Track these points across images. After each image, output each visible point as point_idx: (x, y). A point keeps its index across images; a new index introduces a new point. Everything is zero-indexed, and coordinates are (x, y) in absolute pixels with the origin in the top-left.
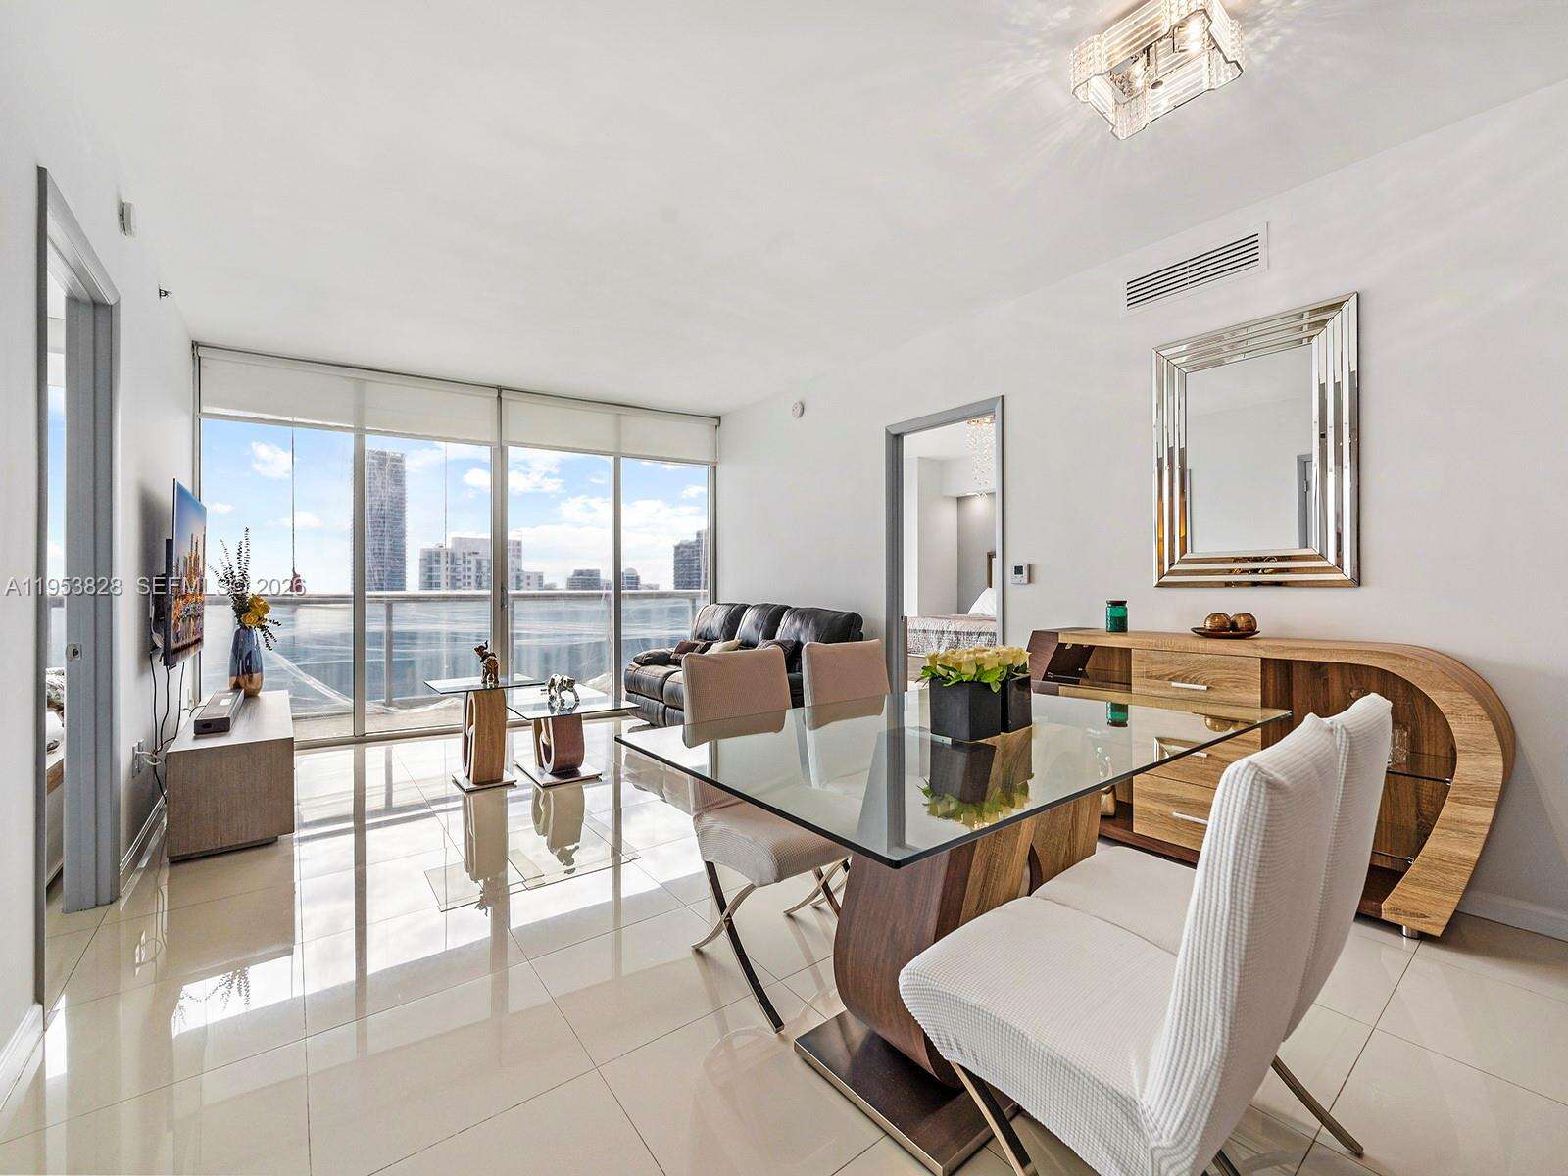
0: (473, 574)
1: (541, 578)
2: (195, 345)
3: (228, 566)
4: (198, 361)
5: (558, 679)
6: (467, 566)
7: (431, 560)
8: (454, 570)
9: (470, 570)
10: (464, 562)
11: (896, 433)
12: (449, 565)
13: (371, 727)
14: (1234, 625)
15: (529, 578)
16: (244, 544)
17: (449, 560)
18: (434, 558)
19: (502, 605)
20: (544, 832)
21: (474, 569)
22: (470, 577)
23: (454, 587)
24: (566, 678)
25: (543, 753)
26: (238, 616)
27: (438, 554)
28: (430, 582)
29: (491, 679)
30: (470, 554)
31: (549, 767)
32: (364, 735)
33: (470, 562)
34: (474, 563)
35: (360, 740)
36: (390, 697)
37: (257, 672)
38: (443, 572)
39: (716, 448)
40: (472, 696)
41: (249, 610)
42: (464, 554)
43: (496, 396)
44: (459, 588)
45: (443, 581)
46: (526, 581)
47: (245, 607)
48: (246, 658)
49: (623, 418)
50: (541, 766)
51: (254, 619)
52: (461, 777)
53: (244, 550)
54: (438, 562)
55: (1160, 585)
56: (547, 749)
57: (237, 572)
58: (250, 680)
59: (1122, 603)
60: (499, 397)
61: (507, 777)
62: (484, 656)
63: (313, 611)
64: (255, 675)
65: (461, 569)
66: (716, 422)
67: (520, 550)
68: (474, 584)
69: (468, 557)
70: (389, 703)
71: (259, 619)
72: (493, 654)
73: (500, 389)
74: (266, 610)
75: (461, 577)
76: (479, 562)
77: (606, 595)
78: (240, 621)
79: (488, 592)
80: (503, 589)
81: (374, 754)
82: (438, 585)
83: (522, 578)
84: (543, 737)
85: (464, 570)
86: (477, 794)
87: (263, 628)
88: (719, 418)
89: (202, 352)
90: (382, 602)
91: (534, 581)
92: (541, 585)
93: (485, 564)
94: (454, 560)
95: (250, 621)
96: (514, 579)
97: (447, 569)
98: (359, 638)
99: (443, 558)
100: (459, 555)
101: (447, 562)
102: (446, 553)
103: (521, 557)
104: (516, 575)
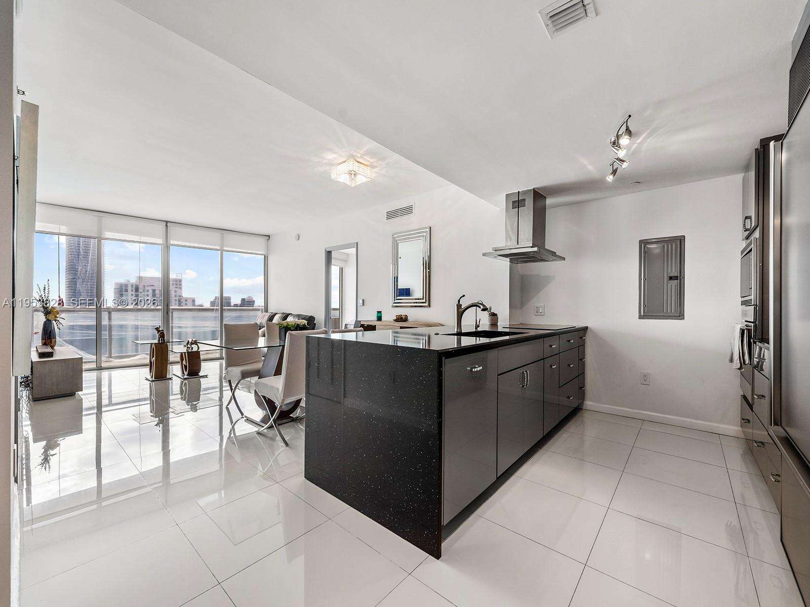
1: (194, 301)
3: (40, 295)
5: (190, 341)
6: (146, 293)
7: (121, 290)
8: (137, 295)
10: (144, 291)
11: (330, 250)
12: (133, 293)
13: (103, 365)
14: (402, 318)
15: (186, 300)
16: (47, 286)
17: (134, 288)
18: (124, 288)
19: (167, 313)
20: (185, 400)
21: (151, 295)
24: (194, 340)
25: (184, 368)
26: (45, 316)
27: (126, 285)
29: (162, 340)
30: (148, 286)
31: (186, 373)
32: (100, 367)
33: (148, 291)
34: (150, 293)
39: (268, 249)
40: (153, 346)
41: (49, 313)
42: (144, 286)
43: (165, 224)
46: (184, 302)
47: (47, 312)
48: (49, 331)
49: (224, 235)
50: (183, 373)
51: (53, 317)
52: (149, 377)
53: (47, 288)
54: (126, 291)
55: (393, 307)
56: (186, 367)
57: (44, 297)
58: (51, 342)
59: (381, 312)
60: (167, 225)
61: (168, 377)
62: (159, 331)
64: (53, 340)
65: (142, 295)
66: (268, 238)
67: (180, 285)
69: (147, 288)
71: (55, 317)
72: (163, 330)
73: (167, 222)
74: (58, 313)
76: (154, 291)
77: (216, 309)
78: (46, 318)
79: (161, 307)
80: (167, 305)
81: (105, 374)
83: (182, 301)
84: (184, 362)
86: (155, 382)
87: (56, 320)
88: (269, 236)
91: (190, 302)
92: (194, 305)
93: (157, 292)
94: (137, 290)
95: (51, 317)
96: (176, 300)
97: (132, 295)
98: (98, 327)
99: (130, 289)
100: (141, 287)
101: (132, 291)
102: (132, 286)
103: (181, 288)
104: (177, 298)
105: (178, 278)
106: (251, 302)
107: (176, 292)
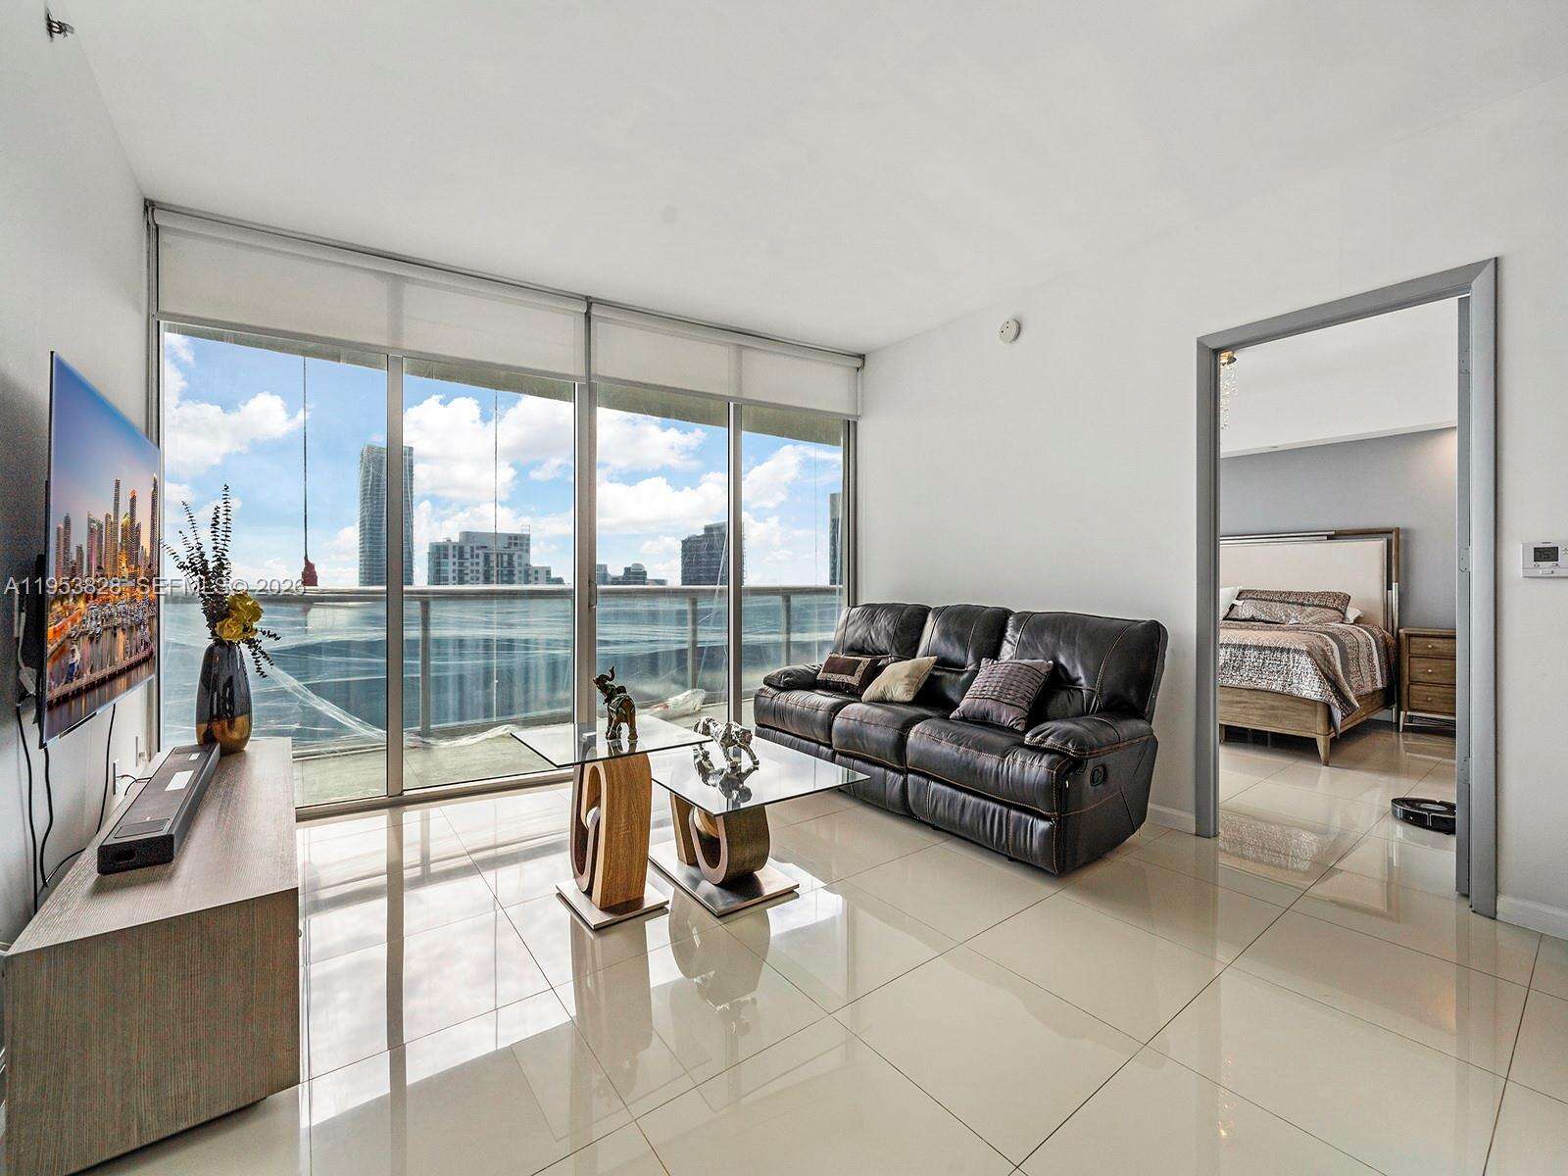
0: (481, 568)
1: (548, 572)
2: (149, 206)
3: (194, 543)
4: (154, 231)
6: (475, 560)
7: (439, 553)
8: (461, 564)
9: (478, 564)
10: (472, 557)
12: (456, 560)
15: (536, 572)
16: (222, 511)
17: (457, 553)
18: (442, 552)
19: (590, 605)
21: (482, 564)
22: (478, 571)
23: (461, 581)
26: (212, 625)
27: (446, 548)
28: (437, 576)
30: (478, 548)
32: (401, 794)
33: (478, 556)
34: (481, 560)
35: (396, 801)
36: (426, 723)
37: (241, 714)
38: (450, 567)
39: (858, 397)
41: (228, 616)
42: (472, 548)
43: (585, 308)
44: (467, 582)
45: (451, 576)
46: (534, 575)
47: (219, 609)
48: (225, 687)
49: (745, 353)
51: (237, 630)
53: (222, 519)
54: (446, 556)
57: (209, 556)
58: (230, 726)
60: (588, 316)
63: (329, 611)
64: (239, 720)
65: (469, 564)
66: (858, 363)
67: (527, 545)
68: (482, 578)
69: (476, 551)
70: (426, 733)
71: (245, 630)
73: (590, 302)
74: (256, 614)
75: (468, 572)
76: (487, 557)
78: (214, 634)
80: (592, 583)
82: (446, 581)
83: (530, 572)
85: (472, 564)
87: (251, 643)
88: (862, 357)
89: (160, 218)
90: (415, 599)
91: (542, 576)
92: (549, 582)
93: (492, 558)
94: (461, 555)
95: (230, 631)
96: (520, 572)
97: (454, 563)
98: (393, 647)
99: (450, 552)
100: (467, 549)
101: (454, 556)
102: (454, 547)
103: (528, 551)
104: (522, 569)
105: (524, 533)
106: (639, 573)
107: (520, 557)
